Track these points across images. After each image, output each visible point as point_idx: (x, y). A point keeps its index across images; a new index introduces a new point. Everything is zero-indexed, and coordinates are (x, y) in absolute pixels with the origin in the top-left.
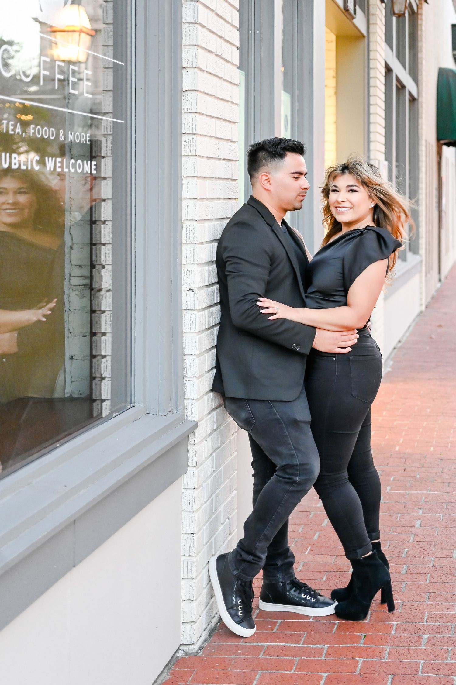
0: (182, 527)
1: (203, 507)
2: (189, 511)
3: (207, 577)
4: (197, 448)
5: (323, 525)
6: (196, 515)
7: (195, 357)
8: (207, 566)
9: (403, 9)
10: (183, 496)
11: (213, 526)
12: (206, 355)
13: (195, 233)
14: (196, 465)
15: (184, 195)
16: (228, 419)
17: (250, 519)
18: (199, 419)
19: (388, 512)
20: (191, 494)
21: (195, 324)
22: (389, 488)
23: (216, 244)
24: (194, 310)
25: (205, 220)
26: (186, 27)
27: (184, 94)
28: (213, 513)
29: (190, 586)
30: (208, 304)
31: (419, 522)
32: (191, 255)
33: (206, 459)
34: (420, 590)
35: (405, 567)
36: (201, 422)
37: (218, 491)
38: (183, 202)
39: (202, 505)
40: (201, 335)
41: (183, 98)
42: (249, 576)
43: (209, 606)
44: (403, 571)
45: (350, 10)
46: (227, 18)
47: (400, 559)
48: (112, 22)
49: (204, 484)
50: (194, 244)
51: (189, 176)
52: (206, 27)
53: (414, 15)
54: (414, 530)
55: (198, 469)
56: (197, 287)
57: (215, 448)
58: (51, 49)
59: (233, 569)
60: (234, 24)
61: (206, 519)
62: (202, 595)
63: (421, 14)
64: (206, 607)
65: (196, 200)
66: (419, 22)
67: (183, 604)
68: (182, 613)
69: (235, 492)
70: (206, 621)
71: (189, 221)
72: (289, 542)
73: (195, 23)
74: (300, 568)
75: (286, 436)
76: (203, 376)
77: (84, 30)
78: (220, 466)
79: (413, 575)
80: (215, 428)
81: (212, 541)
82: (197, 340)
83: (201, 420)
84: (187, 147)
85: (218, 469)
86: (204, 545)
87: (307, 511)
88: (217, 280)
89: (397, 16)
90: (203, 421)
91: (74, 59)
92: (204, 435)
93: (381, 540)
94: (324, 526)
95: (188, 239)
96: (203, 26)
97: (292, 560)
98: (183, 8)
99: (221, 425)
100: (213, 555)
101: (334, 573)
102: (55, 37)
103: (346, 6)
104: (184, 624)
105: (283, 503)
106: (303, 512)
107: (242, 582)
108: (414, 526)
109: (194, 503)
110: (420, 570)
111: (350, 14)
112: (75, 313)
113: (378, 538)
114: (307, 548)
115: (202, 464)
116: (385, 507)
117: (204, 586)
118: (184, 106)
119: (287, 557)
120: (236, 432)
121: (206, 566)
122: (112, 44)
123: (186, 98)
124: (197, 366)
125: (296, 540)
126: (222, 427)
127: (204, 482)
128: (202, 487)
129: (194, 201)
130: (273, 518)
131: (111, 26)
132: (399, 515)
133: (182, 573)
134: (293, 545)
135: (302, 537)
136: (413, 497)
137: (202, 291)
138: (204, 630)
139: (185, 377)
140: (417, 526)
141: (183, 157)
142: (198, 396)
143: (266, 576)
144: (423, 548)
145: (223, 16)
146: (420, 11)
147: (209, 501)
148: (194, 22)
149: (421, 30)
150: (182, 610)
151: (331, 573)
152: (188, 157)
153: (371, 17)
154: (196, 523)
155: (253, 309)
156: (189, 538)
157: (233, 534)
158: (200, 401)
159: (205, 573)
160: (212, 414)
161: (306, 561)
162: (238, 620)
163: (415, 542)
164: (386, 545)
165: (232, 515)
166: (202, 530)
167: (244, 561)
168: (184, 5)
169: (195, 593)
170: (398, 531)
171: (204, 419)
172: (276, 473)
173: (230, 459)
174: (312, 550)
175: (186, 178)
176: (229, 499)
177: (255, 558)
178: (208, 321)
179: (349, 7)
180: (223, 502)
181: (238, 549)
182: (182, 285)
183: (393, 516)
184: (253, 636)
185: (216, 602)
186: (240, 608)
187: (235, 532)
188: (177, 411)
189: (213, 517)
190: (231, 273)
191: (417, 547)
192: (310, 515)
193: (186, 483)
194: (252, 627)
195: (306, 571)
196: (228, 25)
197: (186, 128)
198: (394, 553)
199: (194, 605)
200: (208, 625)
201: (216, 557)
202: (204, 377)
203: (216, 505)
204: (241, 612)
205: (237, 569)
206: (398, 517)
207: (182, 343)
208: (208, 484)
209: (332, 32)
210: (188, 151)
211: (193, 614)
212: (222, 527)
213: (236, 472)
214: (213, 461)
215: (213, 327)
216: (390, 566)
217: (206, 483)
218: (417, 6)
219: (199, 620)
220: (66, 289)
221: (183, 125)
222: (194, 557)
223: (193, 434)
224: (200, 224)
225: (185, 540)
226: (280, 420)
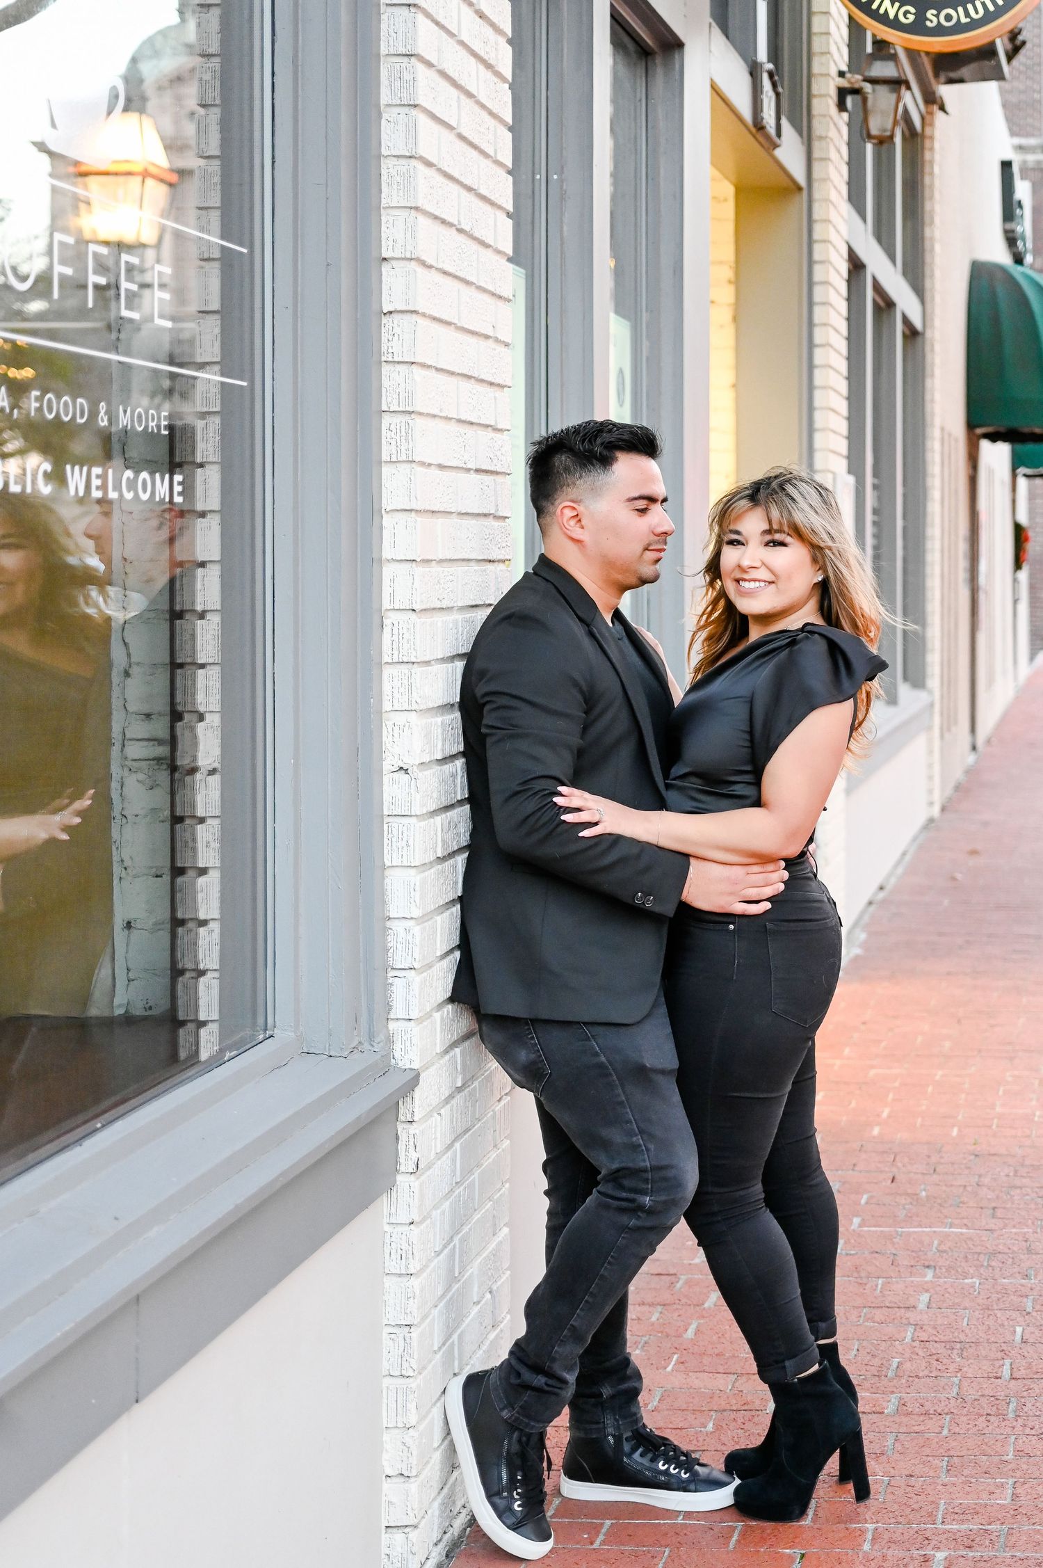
0: (384, 1310)
1: (432, 1265)
2: (400, 1275)
3: (441, 1424)
4: (417, 1132)
5: (706, 1305)
6: (415, 1283)
7: (412, 923)
8: (443, 1399)
9: (889, 125)
10: (387, 1241)
11: (454, 1310)
12: (439, 919)
13: (412, 640)
14: (415, 1169)
15: (387, 553)
16: (489, 1065)
17: (540, 1292)
18: (422, 1065)
19: (855, 1275)
20: (404, 1236)
21: (412, 846)
22: (856, 1221)
23: (460, 665)
24: (411, 816)
25: (434, 609)
26: (390, 166)
27: (384, 320)
28: (456, 1279)
29: (404, 1444)
30: (441, 803)
31: (925, 1298)
32: (402, 690)
33: (439, 1156)
34: (927, 1451)
35: (894, 1399)
36: (426, 1073)
37: (466, 1229)
38: (384, 568)
39: (430, 1261)
40: (426, 873)
41: (383, 330)
42: (538, 1421)
43: (446, 1490)
44: (890, 1408)
45: (768, 127)
46: (484, 146)
47: (883, 1382)
48: (217, 153)
49: (434, 1212)
50: (410, 665)
51: (398, 508)
52: (435, 166)
53: (915, 139)
54: (913, 1316)
55: (421, 1179)
56: (417, 763)
57: (459, 1131)
58: (77, 215)
59: (501, 1406)
60: (500, 158)
61: (440, 1293)
62: (429, 1466)
63: (932, 138)
64: (439, 1493)
65: (414, 562)
66: (927, 155)
67: (386, 1486)
68: (384, 1505)
69: (506, 1230)
70: (441, 1523)
71: (399, 613)
72: (628, 1345)
73: (410, 157)
74: (655, 1403)
75: (621, 1103)
76: (430, 967)
77: (153, 170)
78: (471, 1172)
79: (912, 1416)
80: (459, 1084)
81: (453, 1342)
82: (418, 884)
83: (427, 1068)
84: (393, 442)
85: (467, 1179)
86: (435, 1352)
87: (671, 1272)
88: (461, 748)
89: (875, 141)
90: (432, 1070)
91: (129, 238)
92: (434, 1104)
93: (838, 1338)
94: (709, 1308)
95: (396, 653)
96: (429, 164)
97: (636, 1385)
98: (383, 122)
99: (473, 1078)
100: (455, 1374)
101: (733, 1415)
102: (86, 187)
103: (759, 118)
104: (389, 1530)
105: (616, 1255)
106: (663, 1277)
107: (520, 1436)
108: (914, 1307)
109: (410, 1256)
110: (928, 1405)
111: (768, 137)
112: (135, 823)
113: (833, 1334)
114: (670, 1358)
115: (430, 1168)
116: (849, 1263)
117: (436, 1445)
118: (386, 348)
119: (626, 1378)
120: (506, 1094)
121: (439, 1399)
122: (218, 205)
123: (391, 329)
124: (418, 944)
125: (645, 1339)
126: (476, 1084)
127: (435, 1207)
128: (428, 1221)
129: (408, 565)
130: (592, 1289)
131: (217, 162)
132: (880, 1281)
133: (384, 1414)
134: (637, 1352)
135: (659, 1332)
136: (911, 1240)
137: (427, 773)
138: (436, 1544)
139: (390, 969)
140: (922, 1306)
141: (383, 464)
142: (420, 1012)
143: (576, 1422)
144: (935, 1357)
145: (476, 141)
146: (928, 131)
147: (446, 1251)
148: (408, 154)
149: (932, 174)
150: (384, 1498)
151: (725, 1413)
152: (394, 466)
153: (816, 145)
154: (416, 1300)
155: (545, 812)
156: (402, 1335)
157: (502, 1325)
158: (425, 1023)
159: (436, 1413)
160: (452, 1053)
161: (669, 1387)
162: (512, 1520)
163: (917, 1344)
164: (848, 1349)
165: (499, 1283)
166: (431, 1317)
167: (527, 1387)
168: (385, 116)
169: (414, 1461)
170: (877, 1318)
171: (433, 1064)
172: (599, 1188)
173: (493, 1155)
174: (682, 1363)
175: (391, 513)
176: (492, 1246)
177: (550, 1382)
178: (443, 841)
179: (764, 121)
180: (478, 1254)
181: (513, 1362)
182: (381, 760)
183: (866, 1284)
185: (463, 1482)
186: (518, 1494)
187: (505, 1322)
188: (373, 1046)
189: (456, 1287)
190: (494, 731)
191: (921, 1353)
192: (678, 1282)
193: (393, 1210)
194: (545, 1537)
195: (668, 1409)
196: (488, 162)
197: (389, 400)
198: (868, 1368)
199: (413, 1486)
200: (445, 1533)
201: (461, 1379)
202: (433, 969)
203: (461, 1261)
204: (519, 1503)
205: (511, 1405)
206: (877, 1286)
207: (383, 894)
208: (443, 1213)
209: (727, 178)
210: (394, 452)
211: (409, 1509)
212: (476, 1309)
213: (507, 1185)
214: (454, 1160)
215: (452, 855)
216: (859, 1398)
217: (439, 1211)
218: (923, 118)
219: (424, 1520)
220: (115, 769)
221: (384, 391)
222: (411, 1380)
223: (409, 1100)
224: (422, 620)
225: (391, 1341)
226: (607, 1067)
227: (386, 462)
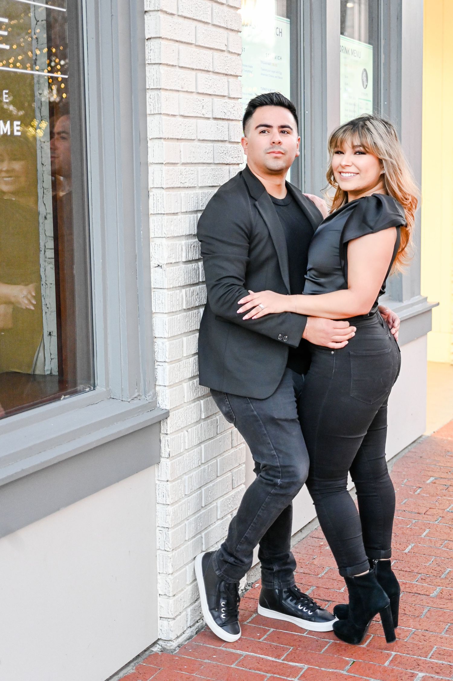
0: (157, 519)
1: (183, 501)
2: (164, 504)
4: (169, 439)
6: (171, 508)
7: (165, 340)
10: (157, 488)
11: (201, 522)
12: (186, 338)
13: (162, 203)
14: (168, 456)
15: (150, 160)
18: (172, 407)
20: (164, 487)
21: (164, 304)
24: (164, 289)
25: (172, 188)
27: (147, 42)
28: (203, 508)
29: (167, 581)
30: (186, 283)
32: (158, 227)
33: (187, 450)
36: (173, 411)
37: (210, 485)
38: (149, 168)
39: (181, 499)
40: (174, 316)
41: (146, 47)
42: (233, 578)
49: (184, 477)
50: (162, 215)
51: (155, 137)
55: (172, 461)
56: (166, 263)
57: (203, 439)
59: (216, 569)
61: (190, 514)
62: (183, 592)
64: (191, 605)
65: (162, 164)
67: (159, 599)
68: (159, 607)
69: (243, 486)
70: (192, 618)
71: (156, 189)
75: (265, 434)
76: (178, 362)
78: (213, 459)
80: (203, 417)
81: (201, 537)
82: (168, 321)
83: (176, 409)
84: (152, 105)
85: (210, 462)
86: (187, 541)
90: (180, 410)
92: (183, 425)
95: (155, 209)
97: (291, 567)
99: (214, 415)
104: (161, 619)
105: (265, 506)
107: (225, 584)
109: (167, 496)
112: (51, 287)
115: (180, 456)
117: (188, 583)
118: (148, 56)
119: (287, 563)
123: (149, 47)
124: (167, 350)
127: (185, 474)
128: (179, 480)
129: (160, 166)
130: (254, 521)
133: (158, 566)
137: (173, 268)
138: (190, 627)
139: (156, 361)
141: (148, 116)
142: (170, 382)
147: (194, 495)
150: (159, 604)
152: (153, 116)
154: (170, 517)
156: (164, 532)
158: (173, 387)
160: (197, 403)
162: (220, 622)
166: (182, 525)
167: (226, 562)
169: (171, 589)
171: (181, 408)
172: (261, 473)
173: (231, 451)
175: (152, 140)
177: (236, 561)
178: (187, 301)
180: (221, 497)
181: (222, 550)
182: (150, 261)
184: (237, 641)
186: (223, 610)
188: (146, 397)
189: (203, 511)
193: (160, 474)
194: (236, 632)
197: (150, 83)
199: (171, 601)
200: (197, 622)
201: (202, 555)
202: (180, 362)
203: (206, 500)
204: (224, 614)
205: (219, 569)
207: (152, 325)
208: (191, 477)
210: (152, 109)
211: (169, 611)
212: (220, 522)
213: (243, 465)
215: (195, 308)
217: (187, 476)
219: (179, 617)
221: (147, 78)
222: (170, 553)
223: (165, 423)
224: (168, 193)
225: (160, 534)
226: (257, 417)
227: (149, 114)
